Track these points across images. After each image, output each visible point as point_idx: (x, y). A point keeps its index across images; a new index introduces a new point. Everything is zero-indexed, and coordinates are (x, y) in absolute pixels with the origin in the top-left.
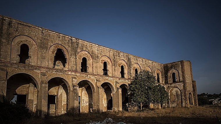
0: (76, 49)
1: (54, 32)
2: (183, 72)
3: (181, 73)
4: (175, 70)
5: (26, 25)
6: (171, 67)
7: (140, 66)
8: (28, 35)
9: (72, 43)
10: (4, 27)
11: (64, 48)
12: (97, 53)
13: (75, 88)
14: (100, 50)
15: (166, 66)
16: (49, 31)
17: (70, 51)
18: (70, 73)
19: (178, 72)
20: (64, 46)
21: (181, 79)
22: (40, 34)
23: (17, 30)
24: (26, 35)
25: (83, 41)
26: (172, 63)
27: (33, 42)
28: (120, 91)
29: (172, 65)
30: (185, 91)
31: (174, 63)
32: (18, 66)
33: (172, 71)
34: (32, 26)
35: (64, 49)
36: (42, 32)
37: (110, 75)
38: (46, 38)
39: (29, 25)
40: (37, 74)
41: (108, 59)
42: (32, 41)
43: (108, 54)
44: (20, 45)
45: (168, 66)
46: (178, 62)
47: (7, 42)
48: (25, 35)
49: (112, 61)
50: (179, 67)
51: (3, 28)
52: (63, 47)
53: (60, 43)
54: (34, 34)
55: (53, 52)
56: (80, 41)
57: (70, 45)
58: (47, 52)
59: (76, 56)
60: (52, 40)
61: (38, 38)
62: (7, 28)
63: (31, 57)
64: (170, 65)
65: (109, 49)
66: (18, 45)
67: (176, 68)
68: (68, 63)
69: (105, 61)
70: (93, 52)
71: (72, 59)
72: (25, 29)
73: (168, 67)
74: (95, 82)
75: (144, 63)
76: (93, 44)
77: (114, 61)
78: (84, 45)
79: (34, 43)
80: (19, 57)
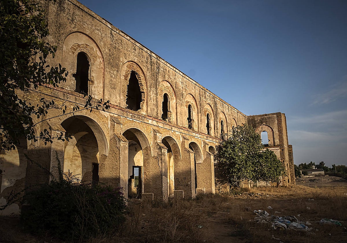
0: (157, 76)
1: (128, 38)
2: (280, 131)
3: (277, 132)
4: (267, 127)
5: (87, 13)
6: (261, 122)
7: (227, 116)
8: (90, 35)
9: (152, 63)
10: (51, 7)
11: (141, 72)
12: (181, 88)
13: (163, 151)
14: (185, 83)
15: (252, 120)
16: (121, 33)
17: (149, 78)
18: (150, 122)
19: (273, 130)
20: (141, 67)
21: (277, 141)
22: (108, 37)
23: (73, 20)
24: (87, 33)
25: (165, 63)
26: (263, 115)
27: (96, 51)
28: (212, 159)
29: (263, 119)
30: (284, 161)
31: (266, 115)
32: (76, 99)
33: (262, 128)
34: (96, 16)
35: (141, 74)
36: (111, 34)
37: (196, 129)
38: (117, 46)
39: (93, 14)
40: (105, 120)
41: (193, 100)
42: (95, 49)
43: (193, 92)
44: (76, 53)
45: (256, 119)
46: (273, 114)
47: (56, 42)
48: (85, 33)
49: (198, 104)
50: (273, 123)
51: (50, 11)
52: (139, 69)
53: (136, 61)
54: (100, 33)
55: (126, 77)
56: (162, 63)
57: (149, 66)
58: (119, 75)
59: (156, 89)
60: (126, 52)
61: (105, 45)
62: (56, 10)
63: (93, 82)
64: (259, 118)
65: (195, 83)
66: (73, 53)
67: (269, 124)
68: (146, 101)
69: (190, 103)
70: (177, 84)
71: (152, 95)
72: (85, 20)
73: (255, 121)
74: (181, 140)
75: (230, 113)
76: (177, 71)
77: (200, 105)
78: (166, 70)
79: (99, 53)
80: (74, 79)
